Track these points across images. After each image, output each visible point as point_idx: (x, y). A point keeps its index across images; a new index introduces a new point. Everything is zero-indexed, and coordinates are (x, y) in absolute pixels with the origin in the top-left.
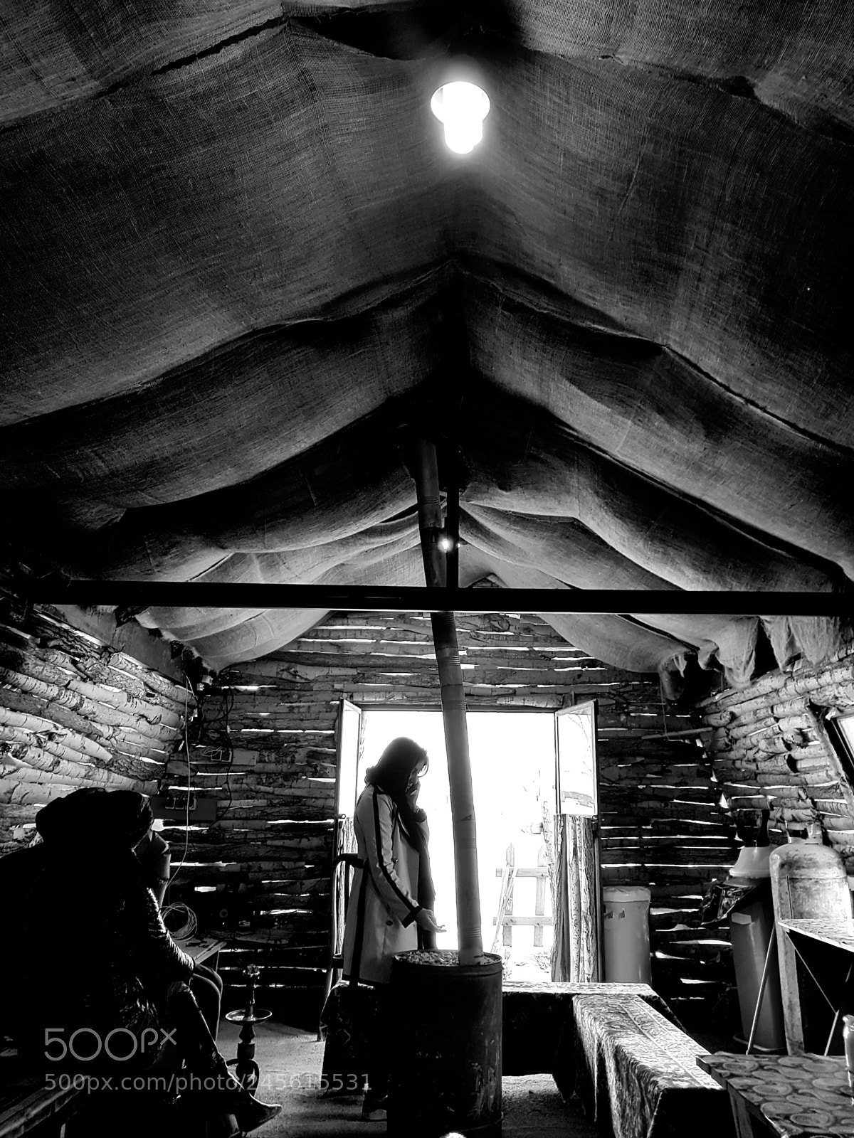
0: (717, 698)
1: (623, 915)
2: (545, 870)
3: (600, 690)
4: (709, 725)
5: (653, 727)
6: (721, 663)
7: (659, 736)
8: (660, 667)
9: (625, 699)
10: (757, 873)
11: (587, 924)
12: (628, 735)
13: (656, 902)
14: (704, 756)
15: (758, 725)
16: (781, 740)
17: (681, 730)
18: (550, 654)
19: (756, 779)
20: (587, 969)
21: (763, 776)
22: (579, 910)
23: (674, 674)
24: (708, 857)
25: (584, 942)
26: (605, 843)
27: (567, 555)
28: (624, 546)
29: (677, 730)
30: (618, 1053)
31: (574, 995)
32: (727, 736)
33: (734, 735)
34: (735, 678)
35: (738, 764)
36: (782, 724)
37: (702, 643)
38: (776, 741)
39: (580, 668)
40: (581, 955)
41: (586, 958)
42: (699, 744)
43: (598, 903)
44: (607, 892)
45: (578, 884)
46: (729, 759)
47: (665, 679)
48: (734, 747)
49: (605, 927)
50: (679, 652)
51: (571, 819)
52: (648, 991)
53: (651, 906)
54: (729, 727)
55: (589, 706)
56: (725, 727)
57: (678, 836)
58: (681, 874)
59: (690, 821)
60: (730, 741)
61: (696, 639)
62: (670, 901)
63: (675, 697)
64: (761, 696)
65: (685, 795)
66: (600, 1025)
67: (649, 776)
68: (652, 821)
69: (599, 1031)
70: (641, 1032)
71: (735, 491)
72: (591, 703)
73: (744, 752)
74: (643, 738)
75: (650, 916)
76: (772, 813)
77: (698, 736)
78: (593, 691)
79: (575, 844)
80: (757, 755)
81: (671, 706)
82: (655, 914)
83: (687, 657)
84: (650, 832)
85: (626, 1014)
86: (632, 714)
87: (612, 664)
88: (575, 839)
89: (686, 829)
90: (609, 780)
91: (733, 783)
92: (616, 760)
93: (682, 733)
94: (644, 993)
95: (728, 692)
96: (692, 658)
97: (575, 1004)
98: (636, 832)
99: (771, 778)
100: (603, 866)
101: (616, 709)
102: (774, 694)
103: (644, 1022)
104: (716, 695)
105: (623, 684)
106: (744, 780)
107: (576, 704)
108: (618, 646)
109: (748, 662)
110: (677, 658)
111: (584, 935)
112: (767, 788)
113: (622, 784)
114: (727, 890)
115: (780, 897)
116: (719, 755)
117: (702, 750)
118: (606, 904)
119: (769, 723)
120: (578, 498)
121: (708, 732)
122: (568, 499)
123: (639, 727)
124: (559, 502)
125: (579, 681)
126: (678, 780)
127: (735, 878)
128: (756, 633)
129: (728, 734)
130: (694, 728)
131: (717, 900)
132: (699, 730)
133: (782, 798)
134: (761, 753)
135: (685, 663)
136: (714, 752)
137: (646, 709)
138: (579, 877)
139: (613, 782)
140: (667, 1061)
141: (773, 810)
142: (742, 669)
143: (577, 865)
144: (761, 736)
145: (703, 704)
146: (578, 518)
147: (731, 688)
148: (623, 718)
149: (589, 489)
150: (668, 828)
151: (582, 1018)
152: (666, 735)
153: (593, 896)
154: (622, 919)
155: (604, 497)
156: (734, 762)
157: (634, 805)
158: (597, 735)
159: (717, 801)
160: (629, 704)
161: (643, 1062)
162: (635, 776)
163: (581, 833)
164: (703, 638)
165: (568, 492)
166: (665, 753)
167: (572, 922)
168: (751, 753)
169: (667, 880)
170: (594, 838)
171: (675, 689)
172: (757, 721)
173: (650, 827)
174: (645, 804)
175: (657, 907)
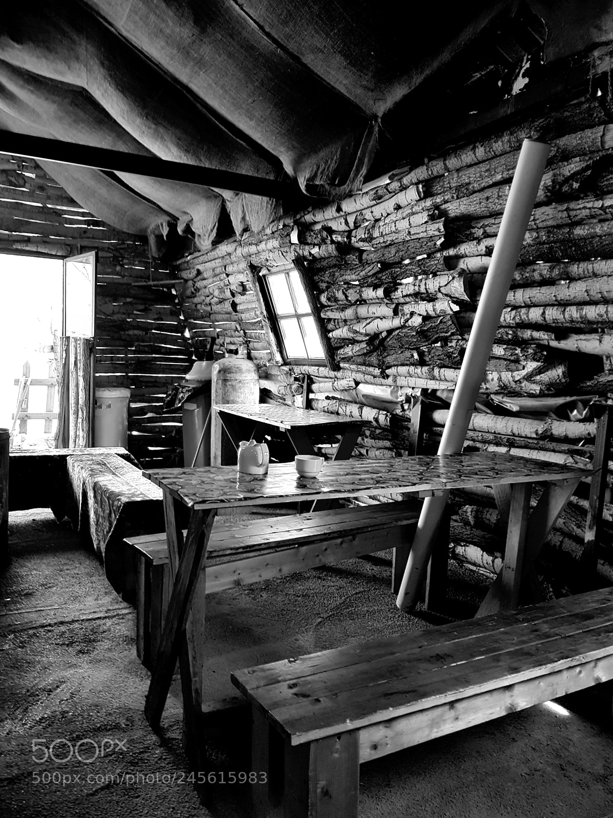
0: (189, 258)
1: (109, 406)
2: (54, 381)
3: (101, 245)
4: (182, 278)
5: (141, 277)
6: (193, 230)
7: (145, 283)
8: (149, 231)
9: (120, 253)
10: (204, 377)
11: (83, 413)
12: (121, 281)
13: (134, 398)
14: (177, 301)
15: (215, 279)
16: (229, 290)
17: (161, 280)
18: (61, 212)
19: (209, 317)
20: (82, 442)
21: (214, 315)
22: (77, 403)
23: (159, 237)
24: (172, 369)
25: (80, 425)
26: (99, 359)
27: (75, 121)
28: (123, 118)
29: (158, 280)
30: (96, 487)
31: (68, 456)
32: (193, 287)
33: (199, 287)
34: (202, 242)
35: (199, 306)
36: (231, 279)
37: (181, 214)
38: (226, 290)
39: (86, 226)
40: (78, 434)
41: (81, 435)
42: (174, 292)
43: (91, 398)
44: (98, 391)
45: (77, 386)
46: (193, 303)
47: (152, 240)
48: (197, 294)
49: (96, 414)
50: (163, 220)
51: (73, 340)
52: (123, 451)
53: (130, 402)
54: (195, 280)
55: (91, 256)
56: (192, 280)
57: (154, 355)
58: (153, 380)
59: (163, 345)
60: (195, 290)
61: (177, 210)
62: (144, 398)
63: (159, 255)
64: (219, 258)
65: (160, 327)
66: (85, 471)
67: (135, 312)
68: (136, 344)
69: (84, 475)
70: (114, 474)
71: (214, 80)
72: (94, 252)
73: (204, 298)
74: (133, 284)
75: (129, 408)
76: (217, 341)
77: (173, 286)
78: (96, 245)
79: (76, 358)
80: (212, 300)
81: (155, 262)
82: (133, 406)
83: (169, 224)
84: (134, 352)
85: (105, 464)
86: (126, 267)
87: (112, 224)
88: (76, 354)
89: (159, 350)
90: (104, 313)
91: (195, 320)
92: (111, 299)
93: (162, 282)
94: (120, 453)
95: (197, 254)
96: (173, 226)
97: (68, 461)
98: (124, 351)
99: (219, 317)
100: (97, 375)
101: (113, 261)
102: (228, 257)
103: (117, 468)
104: (188, 255)
105: (120, 242)
106: (201, 318)
107: (81, 254)
108: (117, 210)
109: (212, 231)
110: (162, 225)
111: (80, 420)
112: (217, 323)
113: (115, 317)
114: (182, 388)
115: (216, 391)
116: (187, 300)
117: (175, 297)
118: (97, 399)
119: (222, 278)
120: (86, 66)
121: (180, 283)
122: (77, 65)
123: (131, 276)
124: (69, 68)
125: (84, 236)
126: (156, 317)
127: (189, 380)
128: (220, 209)
129: (194, 285)
130: (170, 280)
131: (176, 395)
132: (174, 281)
133: (225, 330)
134: (215, 299)
135: (168, 229)
136: (183, 297)
137: (137, 263)
138: (78, 381)
139: (108, 316)
140: (130, 488)
141: (218, 338)
142: (207, 235)
143: (77, 372)
144: (216, 287)
145: (179, 262)
146: (86, 87)
147: (199, 251)
148: (118, 268)
149: (96, 59)
150: (146, 349)
151: (73, 469)
152: (151, 283)
153: (88, 393)
154: (108, 409)
155: (109, 70)
156: (196, 305)
157: (123, 333)
158: (97, 280)
159: (182, 332)
160: (123, 258)
161: (113, 489)
162: (125, 312)
163: (80, 351)
164: (183, 210)
165: (77, 59)
166: (148, 296)
167: (71, 412)
168: (208, 299)
169: (143, 384)
170: (90, 353)
171: (159, 249)
172: (214, 276)
173: (134, 348)
174: (131, 332)
175: (135, 402)
